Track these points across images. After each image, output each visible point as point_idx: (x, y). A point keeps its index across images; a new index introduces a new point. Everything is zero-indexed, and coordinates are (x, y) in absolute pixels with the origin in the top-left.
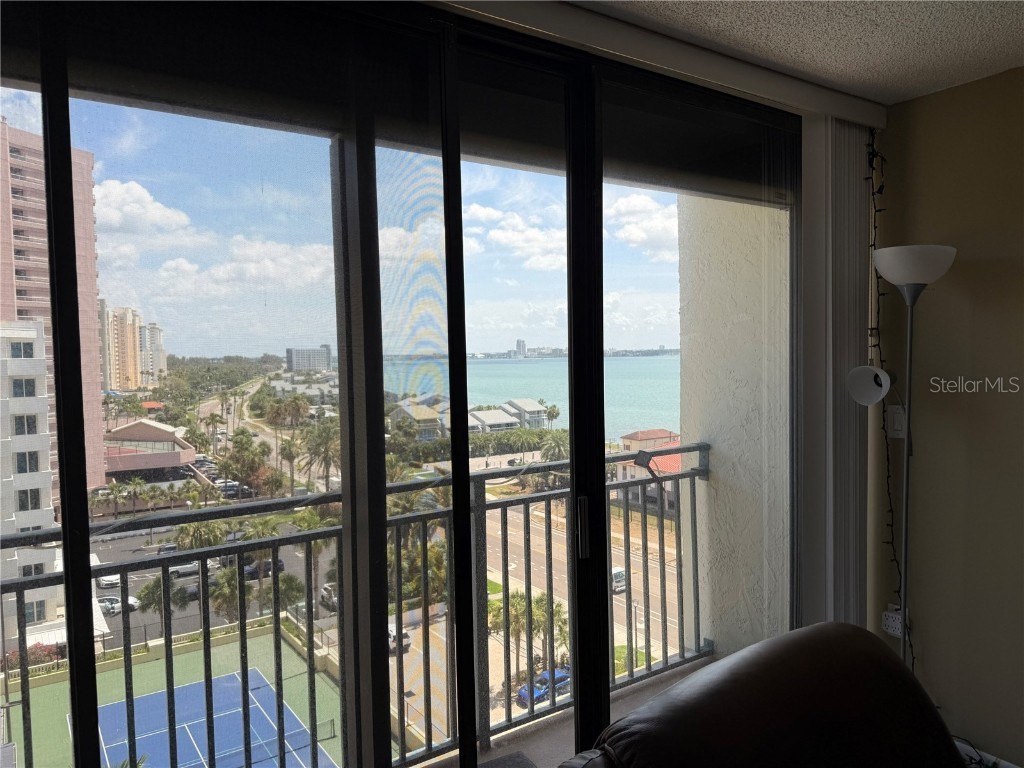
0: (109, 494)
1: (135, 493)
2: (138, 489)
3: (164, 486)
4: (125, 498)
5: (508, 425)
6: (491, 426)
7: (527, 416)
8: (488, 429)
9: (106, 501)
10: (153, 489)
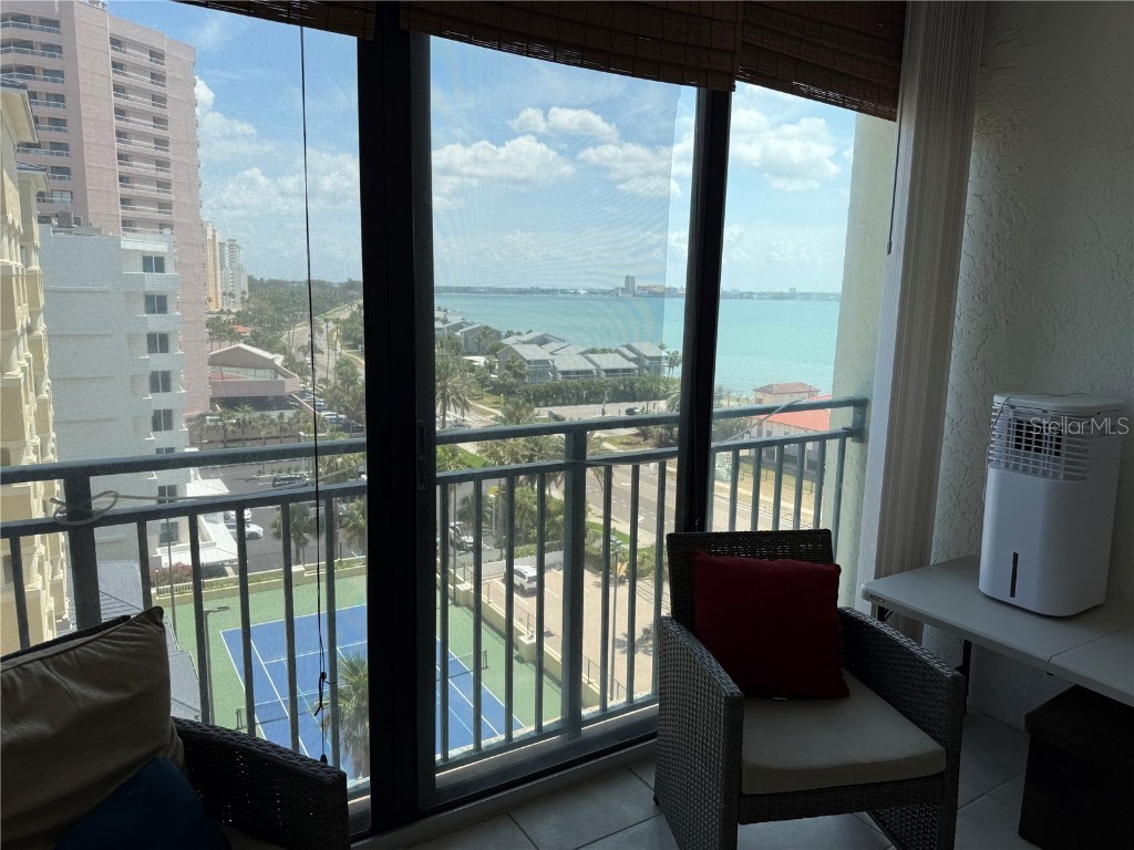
0: (217, 420)
1: (244, 420)
2: (247, 417)
3: (274, 415)
4: (234, 425)
5: (624, 370)
6: (606, 371)
7: (647, 362)
8: (603, 374)
9: (215, 427)
10: (262, 417)
